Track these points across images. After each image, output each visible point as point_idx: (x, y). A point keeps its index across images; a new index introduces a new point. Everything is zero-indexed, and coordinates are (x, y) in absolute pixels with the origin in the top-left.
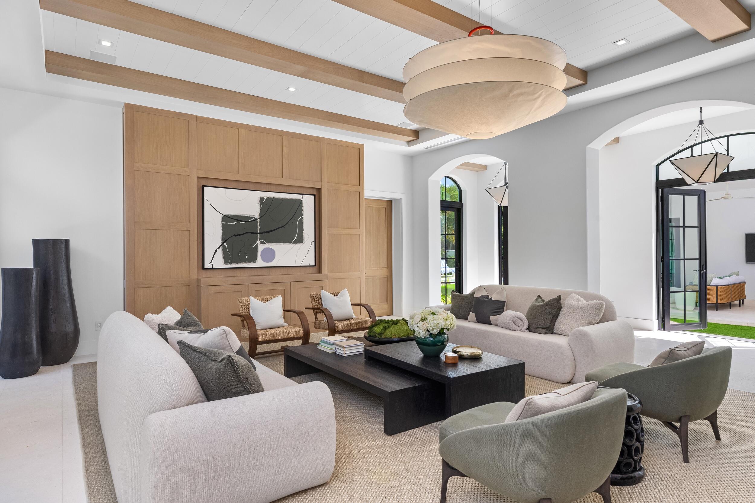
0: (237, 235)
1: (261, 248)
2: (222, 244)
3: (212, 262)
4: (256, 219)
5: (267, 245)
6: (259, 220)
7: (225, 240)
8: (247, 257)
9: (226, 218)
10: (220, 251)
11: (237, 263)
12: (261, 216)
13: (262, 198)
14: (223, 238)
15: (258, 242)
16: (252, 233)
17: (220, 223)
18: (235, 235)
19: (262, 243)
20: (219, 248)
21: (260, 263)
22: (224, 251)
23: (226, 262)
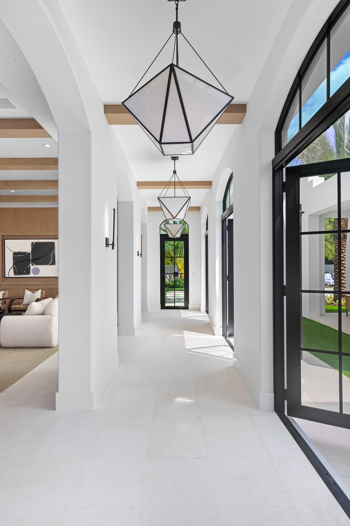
0: (20, 262)
1: (32, 267)
2: (13, 266)
3: (8, 274)
4: (30, 253)
5: (35, 266)
6: (31, 254)
7: (14, 264)
8: (25, 272)
9: (15, 254)
10: (12, 269)
11: (20, 275)
12: (32, 252)
13: (32, 243)
14: (13, 263)
15: (31, 265)
16: (28, 260)
17: (12, 256)
18: (19, 262)
19: (32, 265)
20: (11, 268)
21: (31, 275)
22: (14, 269)
23: (15, 274)
